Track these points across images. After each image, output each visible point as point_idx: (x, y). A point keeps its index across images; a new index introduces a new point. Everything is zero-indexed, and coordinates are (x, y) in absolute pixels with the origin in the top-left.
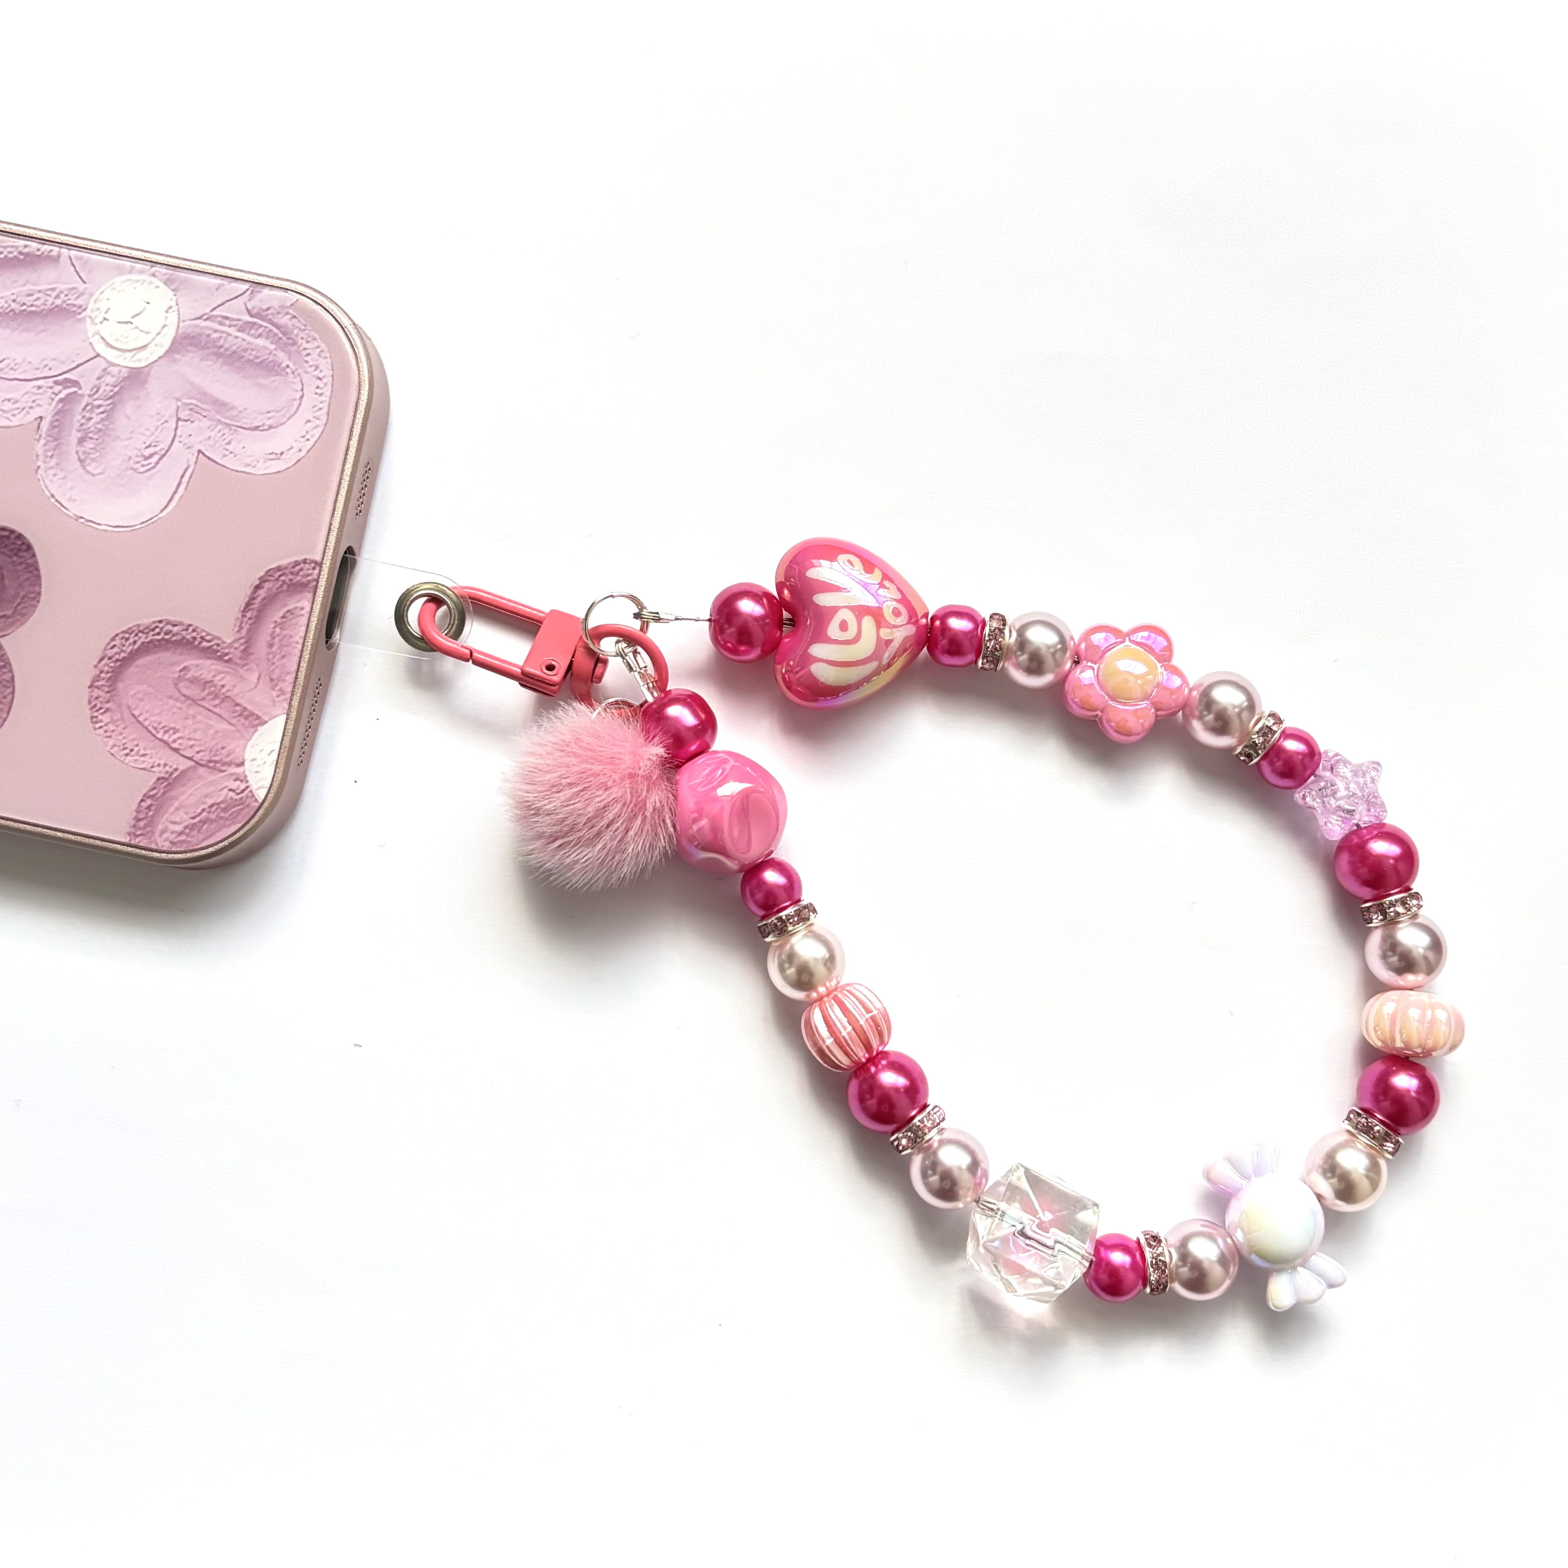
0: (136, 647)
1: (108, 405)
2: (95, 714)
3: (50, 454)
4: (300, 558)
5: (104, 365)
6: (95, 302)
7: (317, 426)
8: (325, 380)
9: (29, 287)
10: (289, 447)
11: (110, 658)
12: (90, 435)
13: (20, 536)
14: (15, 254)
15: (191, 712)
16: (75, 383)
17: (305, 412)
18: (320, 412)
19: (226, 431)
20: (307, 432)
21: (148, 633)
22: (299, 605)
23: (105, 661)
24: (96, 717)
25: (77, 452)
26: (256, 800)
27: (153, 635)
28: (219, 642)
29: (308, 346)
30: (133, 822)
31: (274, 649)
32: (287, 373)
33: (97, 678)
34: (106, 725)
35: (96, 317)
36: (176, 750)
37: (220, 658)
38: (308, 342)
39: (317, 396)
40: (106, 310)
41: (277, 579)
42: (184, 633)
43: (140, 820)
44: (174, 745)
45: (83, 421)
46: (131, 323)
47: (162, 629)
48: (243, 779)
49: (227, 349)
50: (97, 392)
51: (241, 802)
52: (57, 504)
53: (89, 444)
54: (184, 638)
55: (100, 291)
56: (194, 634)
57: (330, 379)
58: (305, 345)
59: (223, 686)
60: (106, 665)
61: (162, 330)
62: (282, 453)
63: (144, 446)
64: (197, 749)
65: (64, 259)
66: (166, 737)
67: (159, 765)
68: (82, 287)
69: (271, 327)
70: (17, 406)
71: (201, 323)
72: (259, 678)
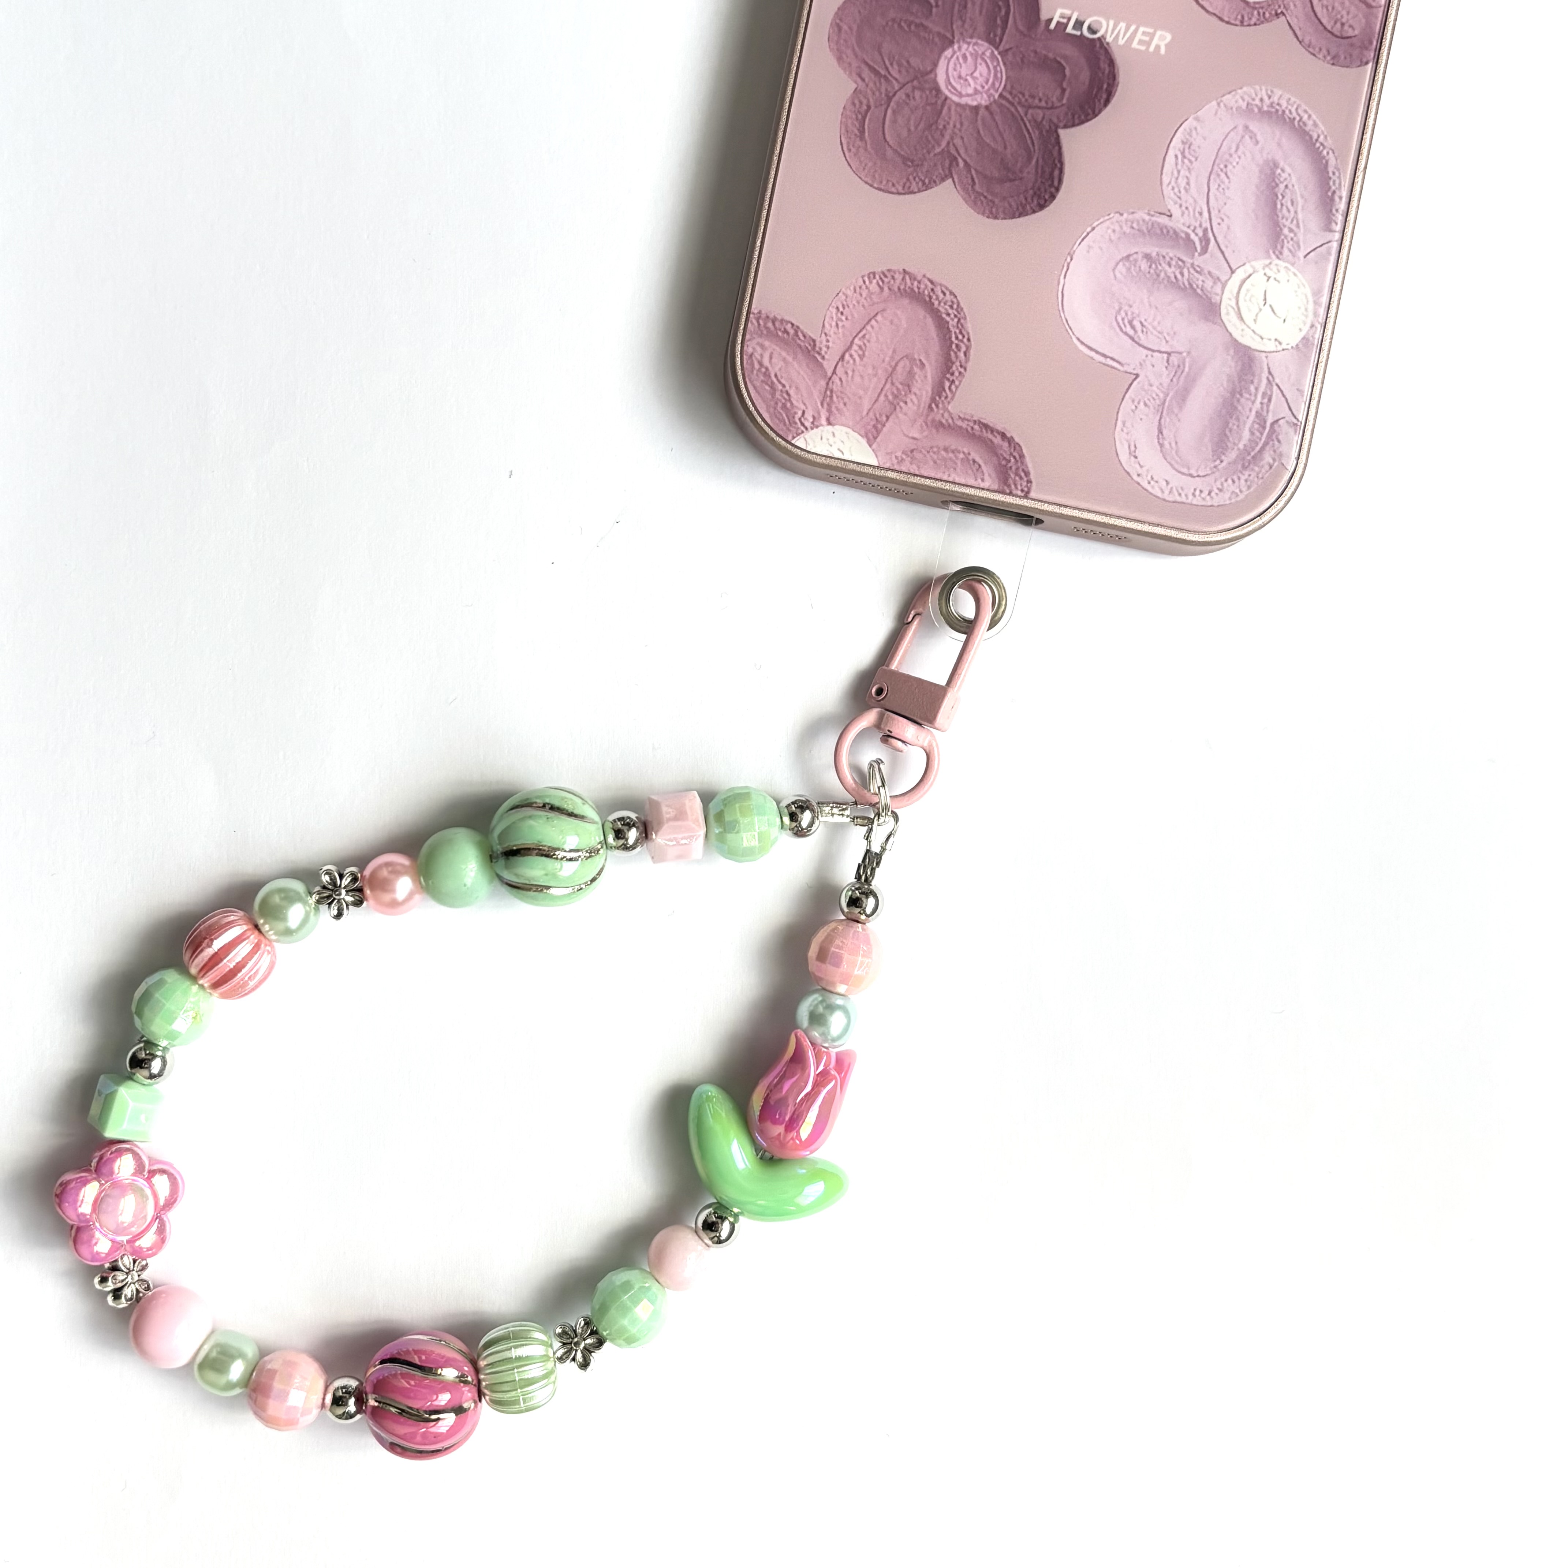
0: (944, 316)
1: (1184, 284)
2: (877, 277)
3: (1135, 225)
4: (1032, 477)
5: (1223, 278)
6: (1286, 267)
7: (1163, 492)
8: (1208, 497)
9: (1300, 201)
10: (1142, 463)
11: (932, 290)
12: (1154, 266)
13: (1053, 197)
14: (1333, 188)
15: (880, 372)
16: (1205, 250)
17: (1177, 480)
18: (1176, 494)
19: (1158, 402)
20: (1157, 482)
21: (958, 327)
22: (986, 477)
23: (930, 286)
24: (874, 278)
25: (1136, 253)
26: (794, 438)
27: (955, 332)
28: (949, 399)
29: (1242, 481)
30: (771, 316)
31: (943, 452)
32: (1215, 461)
33: (913, 278)
34: (867, 288)
35: (1271, 269)
36: (842, 358)
37: (933, 400)
38: (1246, 481)
39: (1192, 491)
40: (1277, 279)
41: (1011, 454)
42: (958, 364)
43: (774, 324)
44: (847, 357)
45: (1168, 259)
46: (1265, 304)
47: (962, 341)
48: (815, 425)
49: (1238, 401)
50: (1197, 272)
51: (792, 423)
52: (1085, 234)
53: (1144, 265)
54: (953, 363)
55: (1297, 272)
56: (957, 374)
57: (1209, 504)
58: (1243, 478)
59: (906, 403)
60: (926, 286)
61: (1258, 335)
63: (1143, 320)
64: (844, 379)
65: (1329, 236)
66: (855, 347)
67: (828, 341)
68: (1301, 254)
69: (1260, 445)
70: (1183, 191)
71: (1265, 374)
72: (914, 438)
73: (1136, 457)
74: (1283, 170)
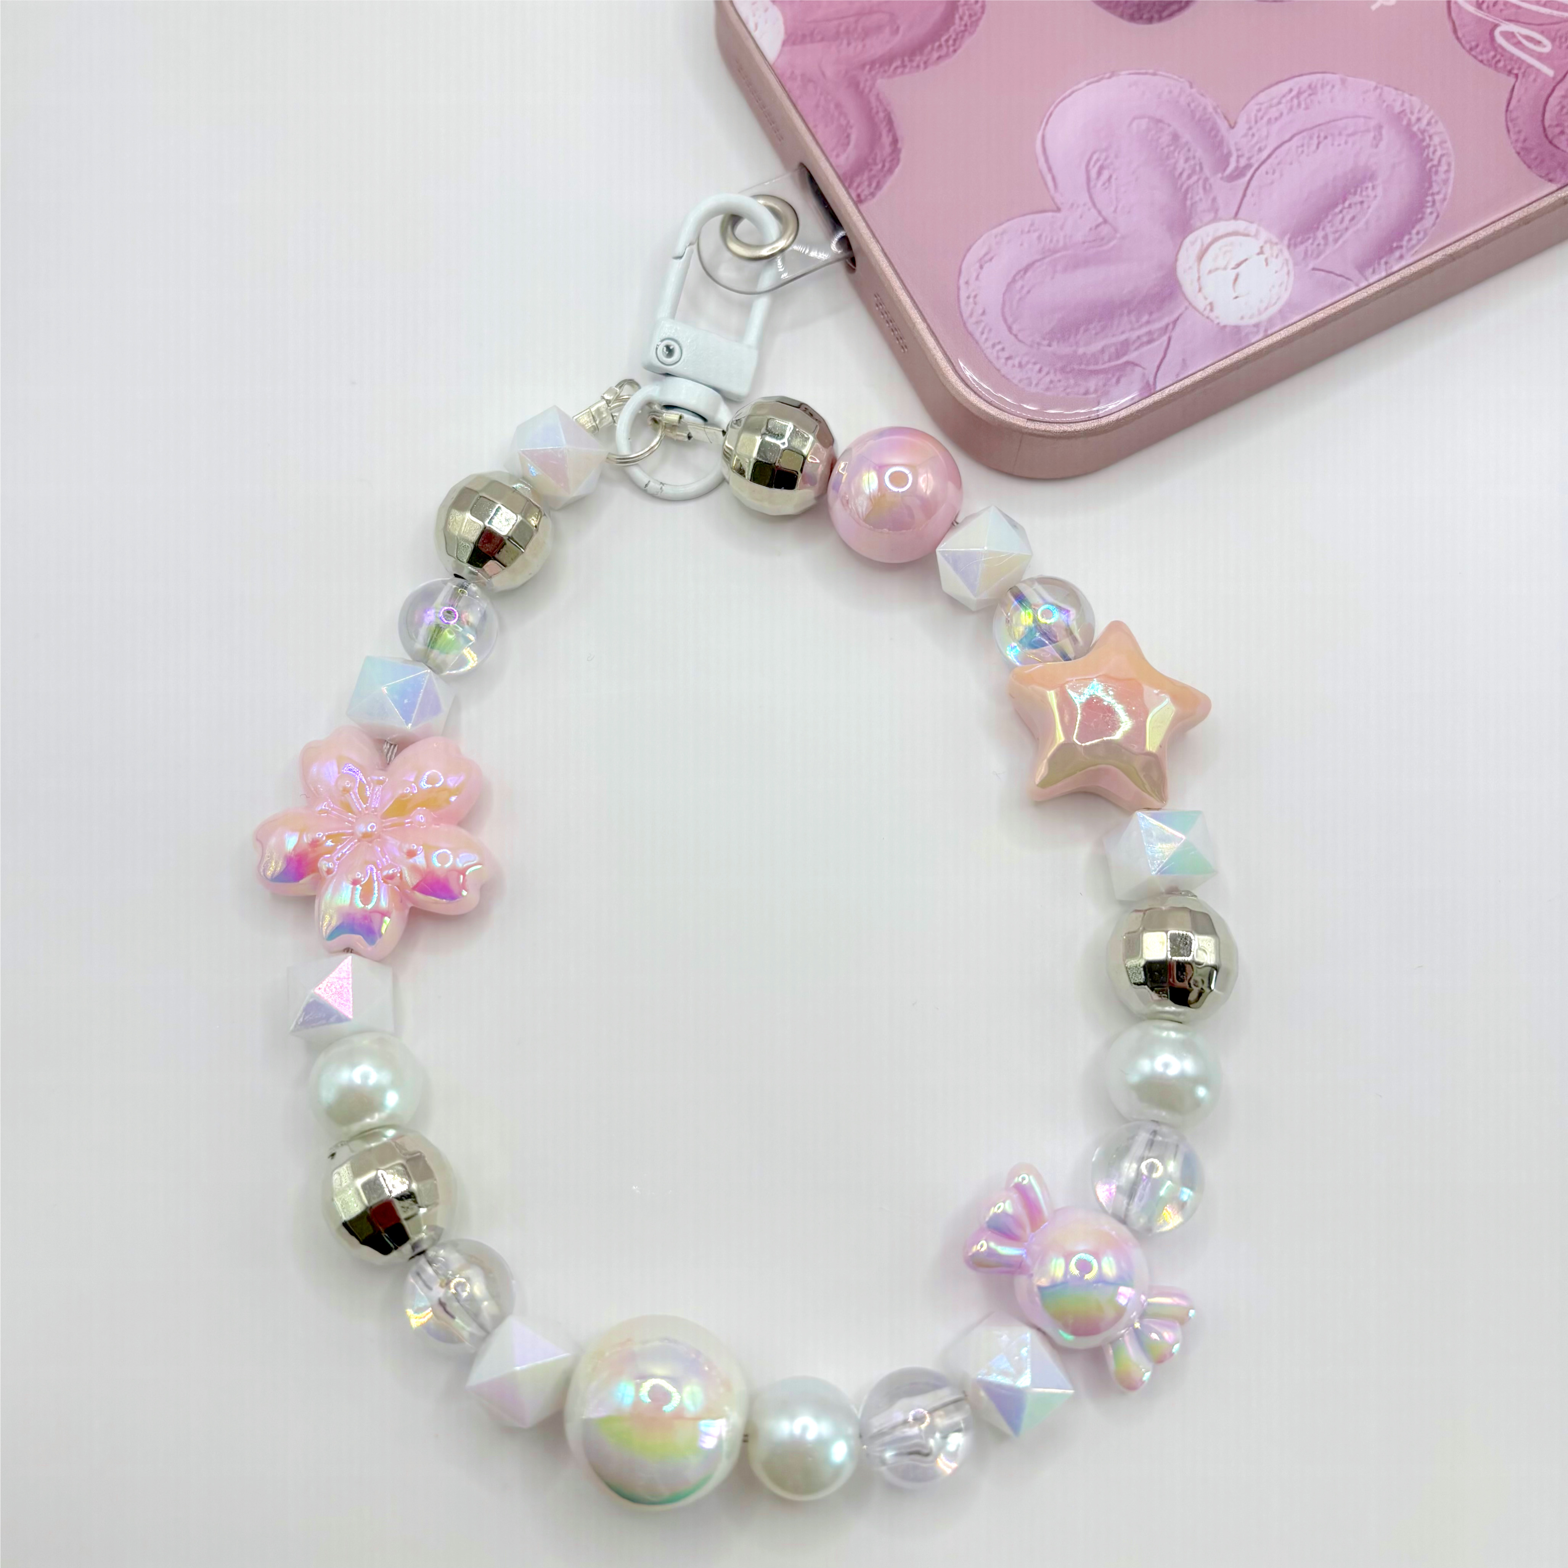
0: (957, 17)
1: (1182, 185)
3: (1192, 105)
4: (880, 194)
5: (1221, 213)
6: (1287, 260)
7: (971, 315)
8: (1003, 361)
9: (1361, 224)
10: (980, 276)
12: (1172, 148)
13: (1150, 20)
14: (1404, 243)
16: (1233, 178)
17: (994, 319)
18: (980, 329)
19: (1052, 247)
20: (975, 303)
21: (957, 34)
22: (843, 157)
25: (1169, 125)
27: (950, 37)
28: (886, 74)
29: (1048, 378)
31: (833, 105)
32: (1044, 339)
35: (1272, 248)
37: (873, 63)
38: (1051, 382)
39: (997, 341)
40: (1269, 261)
41: (884, 162)
42: (925, 58)
45: (1191, 154)
46: (1234, 268)
47: (948, 47)
49: (1121, 315)
50: (1204, 188)
52: (1145, 71)
53: (1165, 139)
54: (921, 54)
55: (1292, 273)
56: (915, 64)
57: (998, 366)
58: (1051, 376)
59: (849, 44)
61: (1200, 285)
63: (1114, 177)
65: (1355, 276)
68: (1313, 263)
69: (1100, 367)
70: (1265, 119)
71: (1169, 319)
72: (823, 74)
73: (981, 267)
74: (1373, 188)
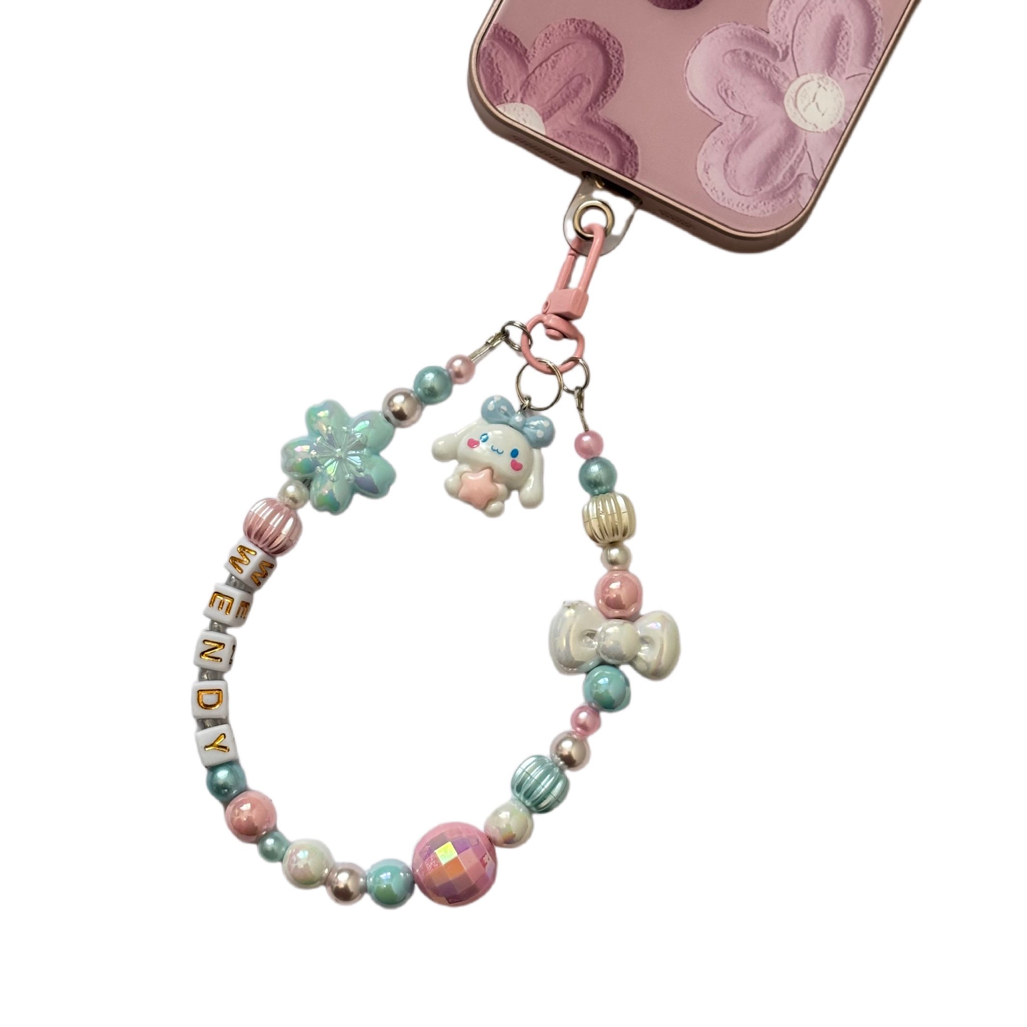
0: (611, 56)
1: (765, 76)
2: (576, 22)
3: (744, 33)
4: (640, 168)
5: (791, 78)
6: (833, 83)
7: (718, 198)
8: (746, 210)
9: (853, 44)
10: (710, 178)
11: (608, 39)
12: (749, 60)
14: (876, 41)
15: (562, 79)
16: (784, 58)
17: (729, 194)
18: (727, 202)
19: (730, 143)
20: (716, 191)
21: (617, 65)
22: (611, 160)
23: (607, 36)
24: (574, 22)
25: (740, 50)
26: (498, 105)
27: (615, 69)
28: (601, 106)
29: (770, 206)
30: (504, 28)
31: (588, 138)
32: (756, 188)
33: (597, 28)
34: (568, 27)
35: (823, 81)
36: (541, 65)
37: (590, 105)
38: (773, 206)
39: (737, 203)
40: (826, 88)
41: (630, 151)
42: (612, 87)
43: (504, 33)
44: (544, 65)
45: (759, 58)
46: (813, 101)
47: (617, 74)
48: (513, 100)
49: (781, 156)
50: (776, 71)
51: (499, 95)
52: (712, 30)
53: (743, 58)
54: (608, 86)
55: (838, 86)
56: (609, 93)
57: (746, 214)
58: (771, 203)
59: (573, 102)
60: (605, 35)
61: (804, 119)
62: (707, 173)
63: (734, 91)
64: (538, 78)
65: (865, 70)
66: (550, 61)
67: (535, 52)
68: (844, 77)
69: (788, 186)
70: (780, 20)
71: (802, 143)
72: (572, 125)
74: (847, 23)
